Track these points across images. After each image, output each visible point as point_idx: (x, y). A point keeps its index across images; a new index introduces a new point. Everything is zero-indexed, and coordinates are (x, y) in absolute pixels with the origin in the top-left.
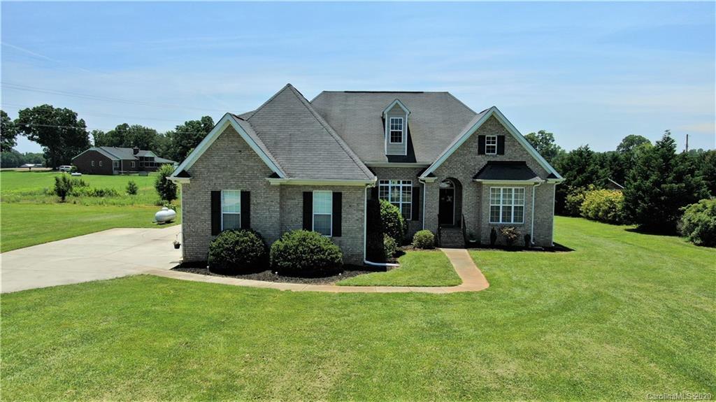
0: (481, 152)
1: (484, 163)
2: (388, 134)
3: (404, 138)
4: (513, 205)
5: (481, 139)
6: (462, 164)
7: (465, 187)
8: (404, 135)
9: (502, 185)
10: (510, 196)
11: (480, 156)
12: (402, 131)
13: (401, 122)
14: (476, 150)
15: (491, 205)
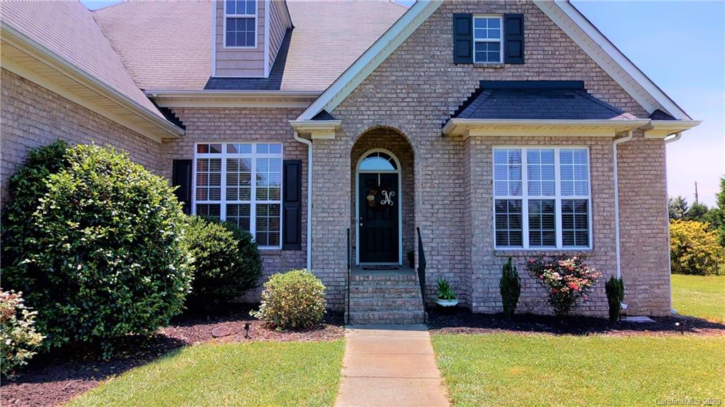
0: (462, 54)
1: (472, 86)
2: (218, 25)
3: (262, 33)
4: (558, 199)
5: (461, 25)
6: (412, 88)
7: (420, 152)
8: (263, 26)
9: (525, 140)
10: (549, 172)
11: (459, 69)
12: (256, 16)
14: (449, 53)
15: (496, 197)
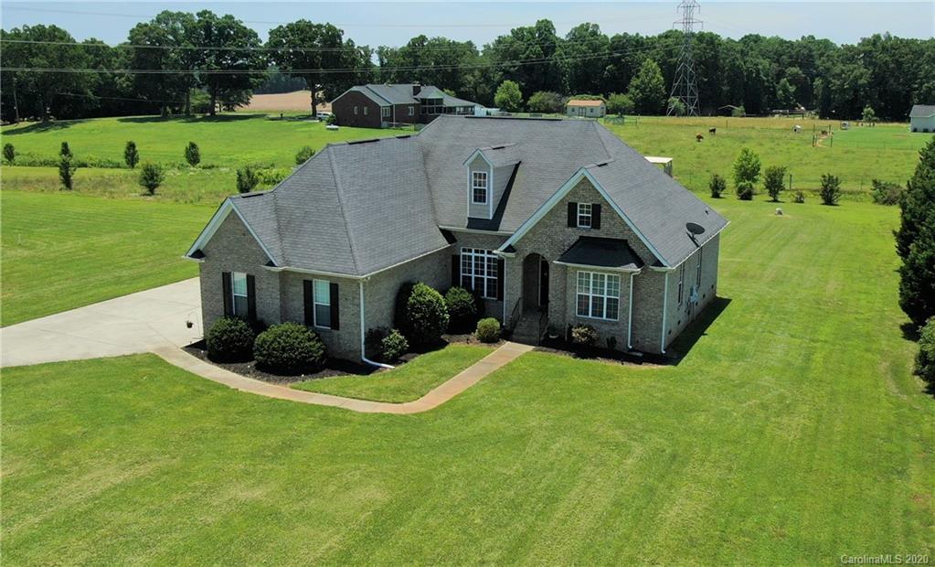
0: (572, 223)
1: (575, 238)
2: (470, 191)
3: (489, 197)
4: (605, 297)
5: (572, 208)
6: (549, 237)
7: (552, 266)
8: (489, 193)
9: (592, 270)
10: (602, 285)
11: (570, 229)
12: (486, 188)
13: (485, 178)
14: (566, 221)
15: (578, 293)
